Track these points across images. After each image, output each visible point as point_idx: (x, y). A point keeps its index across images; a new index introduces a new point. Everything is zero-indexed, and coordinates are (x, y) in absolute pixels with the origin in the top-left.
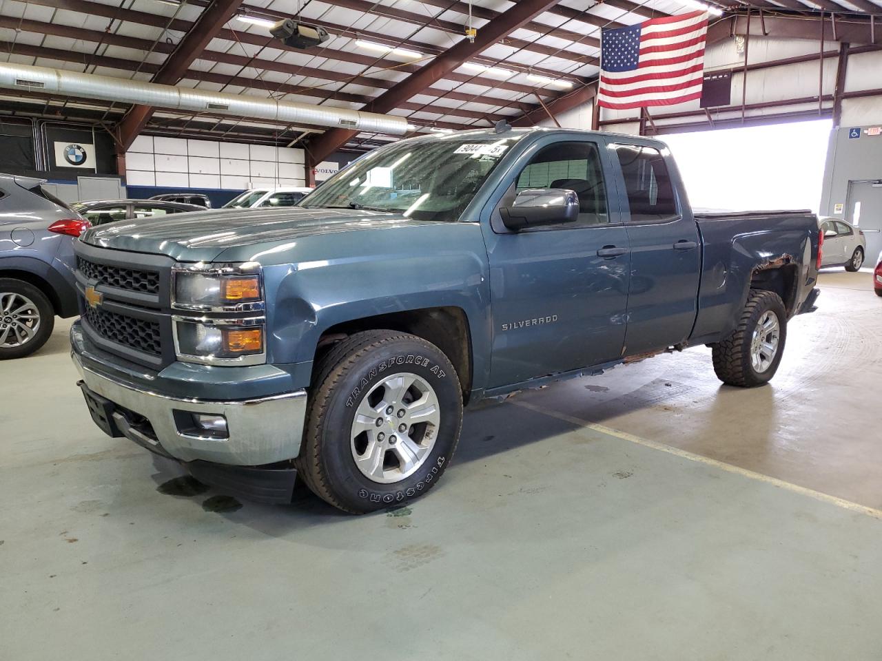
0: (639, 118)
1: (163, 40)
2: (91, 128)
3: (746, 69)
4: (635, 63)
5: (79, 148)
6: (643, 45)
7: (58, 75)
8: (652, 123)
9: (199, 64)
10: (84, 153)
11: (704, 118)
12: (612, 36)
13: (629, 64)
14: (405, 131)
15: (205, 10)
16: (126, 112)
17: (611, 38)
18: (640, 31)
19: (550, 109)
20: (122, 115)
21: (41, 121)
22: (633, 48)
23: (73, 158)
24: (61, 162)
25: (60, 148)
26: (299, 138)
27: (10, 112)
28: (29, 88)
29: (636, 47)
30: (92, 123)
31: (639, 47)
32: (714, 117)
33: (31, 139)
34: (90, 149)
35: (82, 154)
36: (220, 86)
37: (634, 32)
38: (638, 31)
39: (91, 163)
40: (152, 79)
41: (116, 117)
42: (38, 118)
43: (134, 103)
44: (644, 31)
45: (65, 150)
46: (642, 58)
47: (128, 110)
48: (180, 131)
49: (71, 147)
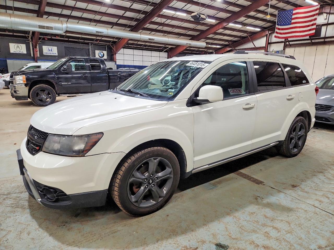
0: (284, 41)
1: (138, 18)
2: (106, 46)
3: (327, 24)
4: (290, 23)
5: (102, 52)
6: (293, 17)
7: (108, 30)
8: (289, 43)
9: (148, 26)
10: (104, 54)
11: (309, 41)
12: (282, 14)
13: (287, 23)
14: (205, 47)
15: (154, 8)
16: (118, 41)
17: (281, 14)
18: (293, 12)
19: (251, 38)
20: (116, 42)
21: (92, 44)
22: (289, 17)
23: (101, 56)
24: (97, 56)
25: (97, 52)
26: (167, 49)
27: (83, 41)
28: (100, 34)
29: (291, 17)
30: (107, 44)
31: (292, 17)
32: (313, 41)
33: (89, 49)
34: (105, 52)
36: (149, 32)
37: (290, 12)
38: (292, 12)
39: (105, 57)
40: (130, 30)
41: (114, 42)
42: (91, 43)
43: (122, 38)
44: (294, 12)
46: (293, 21)
47: (119, 40)
48: (131, 47)
49: (100, 52)
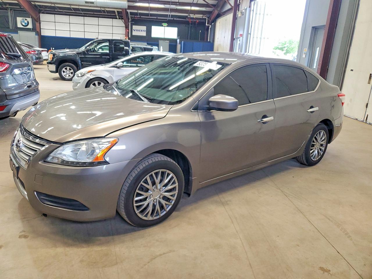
5: (26, 20)
10: (28, 22)
21: (12, 9)
23: (24, 24)
24: (19, 25)
25: (19, 19)
33: (8, 16)
34: (30, 20)
35: (27, 22)
39: (30, 26)
45: (21, 21)
49: (23, 19)
